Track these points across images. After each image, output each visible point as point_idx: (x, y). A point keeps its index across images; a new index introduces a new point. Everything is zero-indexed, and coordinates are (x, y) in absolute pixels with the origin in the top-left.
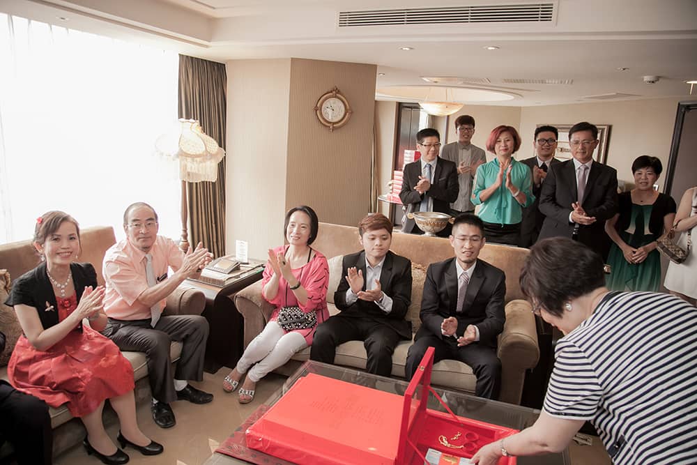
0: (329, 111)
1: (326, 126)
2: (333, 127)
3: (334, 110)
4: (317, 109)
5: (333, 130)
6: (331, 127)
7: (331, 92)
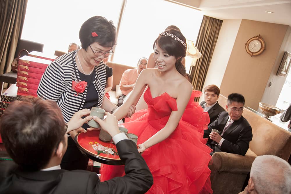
0: (253, 46)
1: (249, 54)
2: (253, 55)
3: (256, 46)
4: (247, 44)
5: (252, 56)
6: (251, 55)
7: (256, 37)
